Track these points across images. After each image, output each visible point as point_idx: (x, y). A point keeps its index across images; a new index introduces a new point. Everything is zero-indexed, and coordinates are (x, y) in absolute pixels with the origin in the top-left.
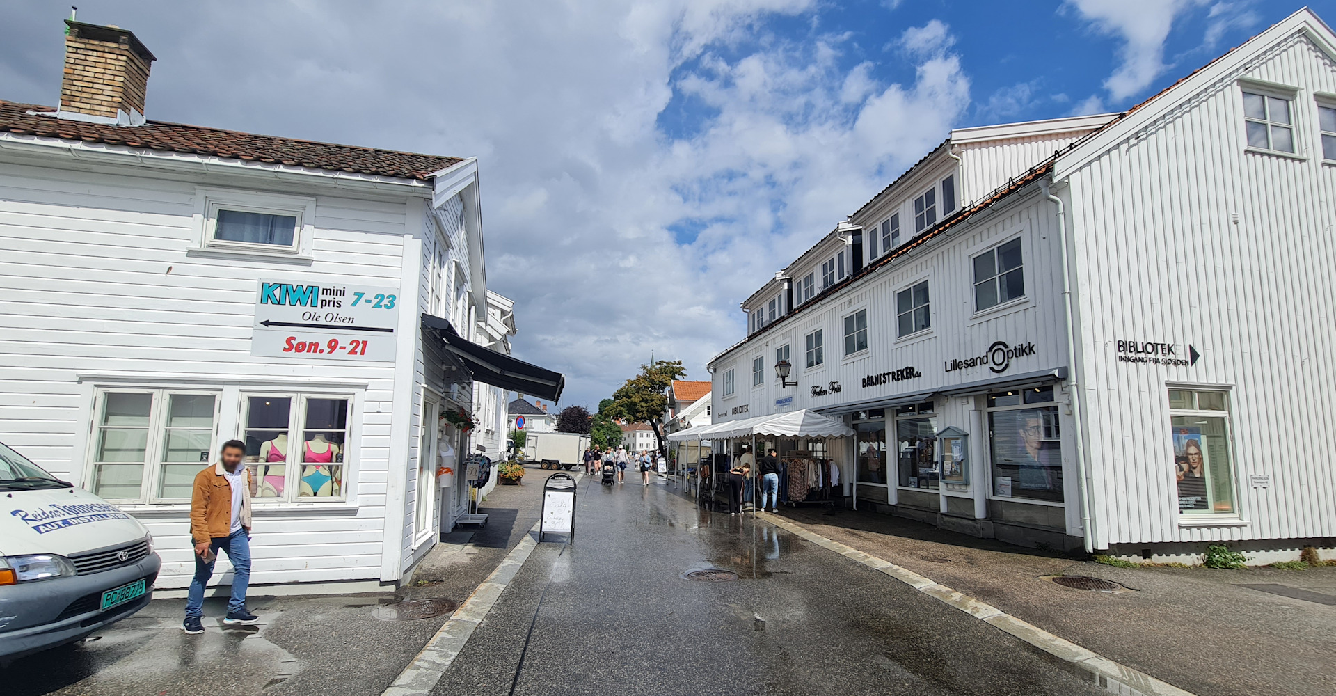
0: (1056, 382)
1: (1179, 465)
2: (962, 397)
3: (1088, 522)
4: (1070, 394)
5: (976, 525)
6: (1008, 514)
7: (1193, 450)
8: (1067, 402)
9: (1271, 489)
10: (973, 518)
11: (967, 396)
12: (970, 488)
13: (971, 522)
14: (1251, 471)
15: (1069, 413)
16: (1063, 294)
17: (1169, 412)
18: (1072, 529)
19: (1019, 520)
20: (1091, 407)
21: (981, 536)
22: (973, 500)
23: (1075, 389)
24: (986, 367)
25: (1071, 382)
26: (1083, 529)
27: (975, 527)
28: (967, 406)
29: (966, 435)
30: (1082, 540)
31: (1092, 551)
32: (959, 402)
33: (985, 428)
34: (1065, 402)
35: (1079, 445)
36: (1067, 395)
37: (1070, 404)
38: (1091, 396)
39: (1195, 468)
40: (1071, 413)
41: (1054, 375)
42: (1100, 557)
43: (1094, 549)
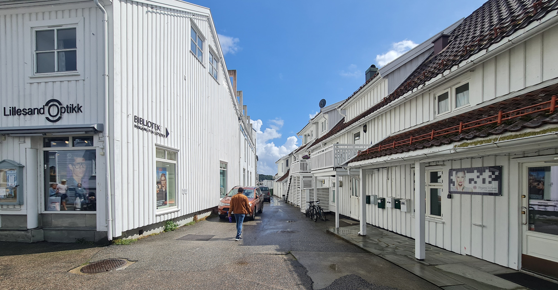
0: (95, 133)
1: (158, 186)
2: (20, 137)
3: (111, 222)
4: (104, 142)
5: (28, 234)
6: (56, 222)
7: (163, 178)
8: (102, 147)
9: (188, 194)
10: (26, 229)
11: (25, 137)
12: (23, 207)
13: (23, 232)
14: (182, 188)
15: (102, 154)
16: (104, 75)
17: (155, 159)
18: (100, 227)
19: (64, 225)
20: (117, 151)
21: (32, 242)
22: (26, 215)
23: (107, 139)
24: (43, 117)
25: (105, 134)
26: (107, 226)
27: (26, 235)
28: (24, 144)
29: (21, 167)
30: (106, 233)
31: (111, 239)
32: (16, 141)
33: (40, 163)
34: (100, 147)
35: (108, 174)
36: (103, 142)
37: (103, 148)
38: (117, 145)
39: (163, 187)
40: (104, 155)
41: (94, 128)
42: (116, 241)
43: (113, 238)
